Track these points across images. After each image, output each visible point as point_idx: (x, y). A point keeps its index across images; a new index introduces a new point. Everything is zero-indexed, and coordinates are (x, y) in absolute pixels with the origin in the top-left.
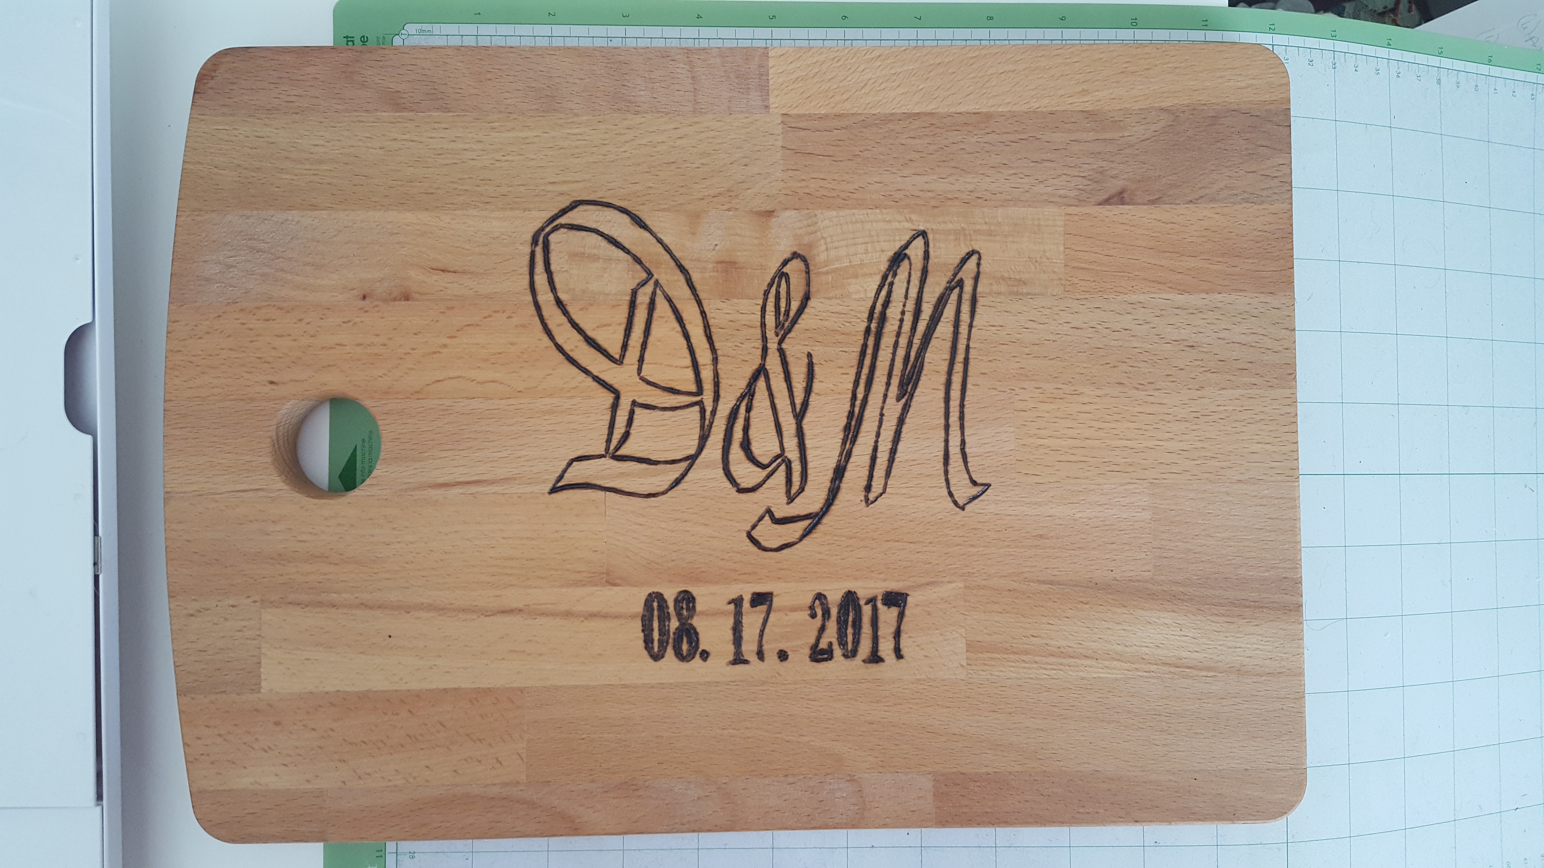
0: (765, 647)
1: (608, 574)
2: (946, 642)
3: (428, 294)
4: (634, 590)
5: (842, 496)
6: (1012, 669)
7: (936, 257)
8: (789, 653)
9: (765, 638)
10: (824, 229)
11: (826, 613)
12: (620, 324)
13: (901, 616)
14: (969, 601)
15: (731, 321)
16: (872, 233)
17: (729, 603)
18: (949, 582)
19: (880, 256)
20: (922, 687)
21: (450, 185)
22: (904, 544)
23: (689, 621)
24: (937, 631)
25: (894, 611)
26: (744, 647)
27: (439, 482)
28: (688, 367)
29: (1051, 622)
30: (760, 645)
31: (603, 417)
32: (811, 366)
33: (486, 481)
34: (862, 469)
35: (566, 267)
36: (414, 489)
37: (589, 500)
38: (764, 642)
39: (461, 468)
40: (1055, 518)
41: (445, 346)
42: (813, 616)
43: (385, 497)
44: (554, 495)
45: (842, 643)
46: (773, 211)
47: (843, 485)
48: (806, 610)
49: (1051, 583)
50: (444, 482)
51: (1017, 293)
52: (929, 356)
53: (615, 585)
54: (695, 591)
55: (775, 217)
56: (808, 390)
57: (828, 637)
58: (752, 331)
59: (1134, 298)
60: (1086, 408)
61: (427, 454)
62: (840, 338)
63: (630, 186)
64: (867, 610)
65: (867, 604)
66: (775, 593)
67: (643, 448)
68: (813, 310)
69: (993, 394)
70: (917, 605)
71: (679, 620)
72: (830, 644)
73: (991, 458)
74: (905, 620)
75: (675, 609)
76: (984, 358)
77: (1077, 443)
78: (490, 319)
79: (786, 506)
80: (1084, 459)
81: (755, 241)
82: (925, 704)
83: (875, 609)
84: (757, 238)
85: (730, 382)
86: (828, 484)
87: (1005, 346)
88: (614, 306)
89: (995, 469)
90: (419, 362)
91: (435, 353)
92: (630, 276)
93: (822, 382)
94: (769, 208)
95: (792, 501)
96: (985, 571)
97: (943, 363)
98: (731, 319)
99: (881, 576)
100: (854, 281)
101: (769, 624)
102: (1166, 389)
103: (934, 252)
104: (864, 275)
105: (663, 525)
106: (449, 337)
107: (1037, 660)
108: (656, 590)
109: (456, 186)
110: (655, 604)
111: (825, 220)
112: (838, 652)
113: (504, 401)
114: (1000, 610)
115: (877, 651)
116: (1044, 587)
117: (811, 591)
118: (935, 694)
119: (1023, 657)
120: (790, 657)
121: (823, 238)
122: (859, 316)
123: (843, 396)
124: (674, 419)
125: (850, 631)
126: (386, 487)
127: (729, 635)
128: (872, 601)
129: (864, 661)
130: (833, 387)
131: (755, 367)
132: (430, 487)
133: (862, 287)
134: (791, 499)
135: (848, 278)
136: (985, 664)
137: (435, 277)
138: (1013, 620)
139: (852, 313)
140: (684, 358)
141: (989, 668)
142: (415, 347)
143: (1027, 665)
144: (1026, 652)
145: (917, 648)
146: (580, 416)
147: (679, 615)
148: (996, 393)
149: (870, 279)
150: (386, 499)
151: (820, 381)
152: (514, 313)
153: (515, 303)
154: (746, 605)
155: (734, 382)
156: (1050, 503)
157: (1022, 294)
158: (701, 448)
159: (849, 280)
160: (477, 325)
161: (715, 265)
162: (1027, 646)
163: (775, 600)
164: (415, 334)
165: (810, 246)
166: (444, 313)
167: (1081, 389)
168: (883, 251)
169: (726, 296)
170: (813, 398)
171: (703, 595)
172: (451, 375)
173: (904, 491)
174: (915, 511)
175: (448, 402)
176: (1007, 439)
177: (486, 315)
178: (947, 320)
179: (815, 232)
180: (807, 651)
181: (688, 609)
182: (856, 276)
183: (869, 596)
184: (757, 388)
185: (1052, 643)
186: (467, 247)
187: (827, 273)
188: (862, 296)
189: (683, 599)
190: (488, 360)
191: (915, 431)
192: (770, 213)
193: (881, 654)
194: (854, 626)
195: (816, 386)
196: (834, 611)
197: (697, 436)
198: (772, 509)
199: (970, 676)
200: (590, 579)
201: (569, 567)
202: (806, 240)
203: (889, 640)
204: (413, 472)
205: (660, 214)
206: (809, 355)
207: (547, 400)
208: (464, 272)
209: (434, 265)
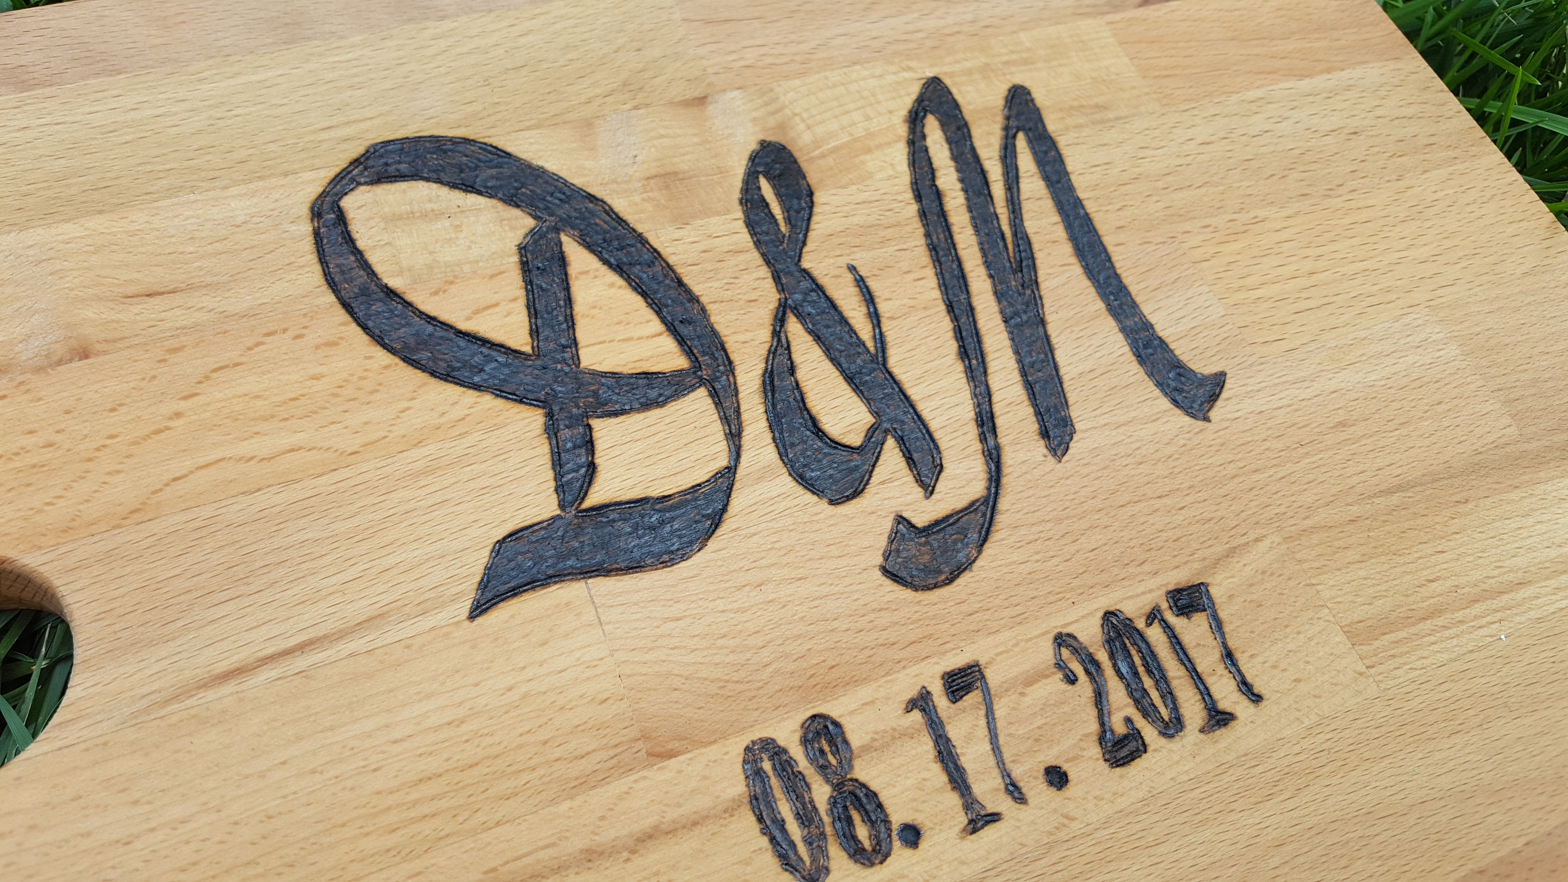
0: (1017, 772)
1: (645, 737)
2: (1312, 643)
3: (123, 338)
4: (713, 752)
5: (1008, 458)
6: (1436, 647)
7: (969, 104)
8: (1065, 767)
9: (1007, 756)
10: (791, 103)
11: (1092, 665)
12: (515, 299)
13: (1217, 625)
14: (1306, 561)
15: (705, 251)
16: (865, 94)
17: (908, 711)
18: (1257, 540)
19: (890, 118)
20: (1322, 737)
21: (139, 169)
22: (1152, 502)
23: (849, 776)
24: (1288, 630)
25: (1200, 620)
26: (978, 789)
27: (218, 671)
28: (660, 334)
29: (1440, 548)
30: (1006, 774)
31: (534, 453)
32: (861, 283)
33: (325, 637)
34: (1018, 407)
35: (386, 238)
36: (167, 702)
37: (557, 606)
38: (1009, 766)
39: (264, 628)
40: (1343, 391)
41: (178, 415)
42: (1071, 680)
43: (101, 740)
44: (480, 620)
45: (1147, 711)
46: (705, 97)
47: (1003, 440)
48: (1053, 673)
49: (1400, 488)
50: (232, 667)
51: (1102, 121)
52: (1030, 225)
53: (671, 755)
54: (833, 709)
55: (711, 103)
56: (875, 317)
57: (1119, 709)
58: (742, 257)
59: (1252, 95)
60: (1284, 235)
61: (180, 624)
62: (888, 233)
63: (464, 107)
64: (1155, 635)
65: (1149, 624)
66: (982, 662)
67: (630, 483)
68: (826, 208)
69: (1150, 249)
70: (1231, 597)
71: (828, 781)
72: (1128, 720)
73: (1202, 335)
74: (1227, 629)
75: (812, 761)
76: (1110, 207)
77: (1304, 282)
78: (261, 348)
79: (926, 502)
80: (1326, 300)
81: (696, 140)
82: (1346, 768)
83: (1167, 628)
84: (695, 135)
85: (741, 338)
86: (978, 446)
87: (1129, 186)
88: (492, 277)
89: (1217, 349)
90: (130, 456)
91: (158, 432)
92: (507, 228)
93: (890, 299)
94: (697, 94)
95: (932, 493)
96: (1300, 504)
97: (1055, 228)
98: (704, 248)
99: (1146, 567)
100: (868, 157)
101: (1000, 724)
102: (1362, 189)
103: (963, 98)
104: (880, 146)
105: (720, 605)
106: (185, 398)
107: (1460, 619)
108: (757, 735)
109: (149, 168)
110: (767, 766)
111: (788, 92)
112: (1149, 733)
113: (324, 478)
114: (1357, 557)
115: (1213, 702)
116: (1395, 499)
117: (1043, 634)
118: (1350, 741)
119: (1440, 621)
120: (1071, 776)
121: (796, 115)
122: (900, 198)
123: (933, 311)
124: (667, 420)
125: (1148, 683)
126: (99, 718)
127: (938, 776)
128: (1154, 616)
129: (1202, 731)
130: (912, 303)
131: (774, 305)
132: (200, 688)
133: (885, 161)
134: (929, 490)
135: (857, 156)
136: (1393, 656)
137: (136, 309)
138: (1386, 566)
139: (886, 197)
140: (648, 321)
141: (1402, 660)
142: (113, 432)
143: (1451, 631)
144: (1436, 612)
145: (1275, 671)
146: (489, 463)
147: (823, 769)
148: (1154, 248)
149: (890, 150)
150: (105, 744)
151: (886, 300)
152: (305, 327)
153: (303, 312)
154: (941, 701)
155: (748, 336)
156: (1323, 374)
157: (1109, 120)
158: (736, 453)
159: (861, 158)
160: (237, 365)
161: (646, 183)
162: (1432, 601)
163: (989, 674)
164: (113, 410)
165: (782, 127)
166: (165, 360)
167: (1262, 213)
168: (890, 112)
169: (682, 220)
170: (886, 326)
171: (852, 713)
172: (202, 461)
173: (1102, 421)
174: (1137, 445)
175: (207, 511)
176: (1207, 304)
177: (250, 344)
178: (1029, 174)
179: (781, 109)
180: (1095, 751)
181: (836, 752)
182: (869, 151)
183: (1147, 609)
184: (789, 335)
185: (1463, 580)
186: (191, 249)
187: (823, 156)
188: (891, 172)
189: (818, 734)
190: (272, 416)
191: (1069, 330)
192: (701, 101)
193: (1223, 705)
194: (1149, 672)
195: (883, 307)
196: (1102, 656)
197: (721, 436)
198: (905, 515)
199: (1383, 686)
200: (614, 761)
201: (557, 753)
202: (772, 122)
203: (1222, 676)
204: (156, 668)
205: (526, 134)
206: (852, 269)
207: (415, 453)
208: (190, 288)
209: (132, 289)
